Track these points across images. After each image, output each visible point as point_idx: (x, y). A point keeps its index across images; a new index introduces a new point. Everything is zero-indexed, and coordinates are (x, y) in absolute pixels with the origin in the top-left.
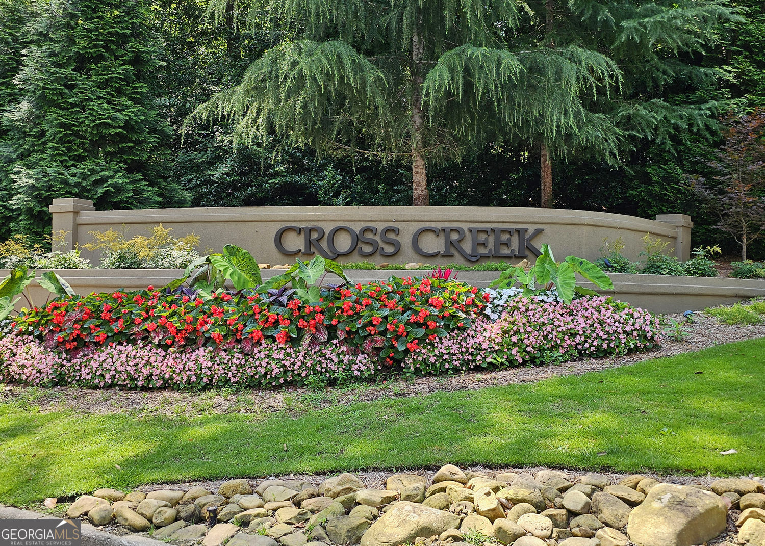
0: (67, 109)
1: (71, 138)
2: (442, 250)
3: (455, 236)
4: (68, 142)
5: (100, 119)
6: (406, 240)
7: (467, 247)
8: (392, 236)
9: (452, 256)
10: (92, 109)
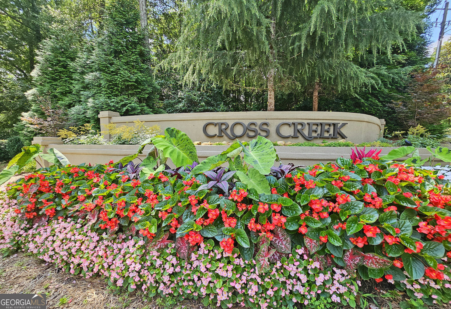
0: (110, 74)
1: (112, 86)
2: (292, 134)
3: (299, 127)
4: (111, 88)
5: (124, 77)
6: (272, 129)
7: (306, 133)
8: (265, 127)
9: (297, 137)
10: (121, 74)
